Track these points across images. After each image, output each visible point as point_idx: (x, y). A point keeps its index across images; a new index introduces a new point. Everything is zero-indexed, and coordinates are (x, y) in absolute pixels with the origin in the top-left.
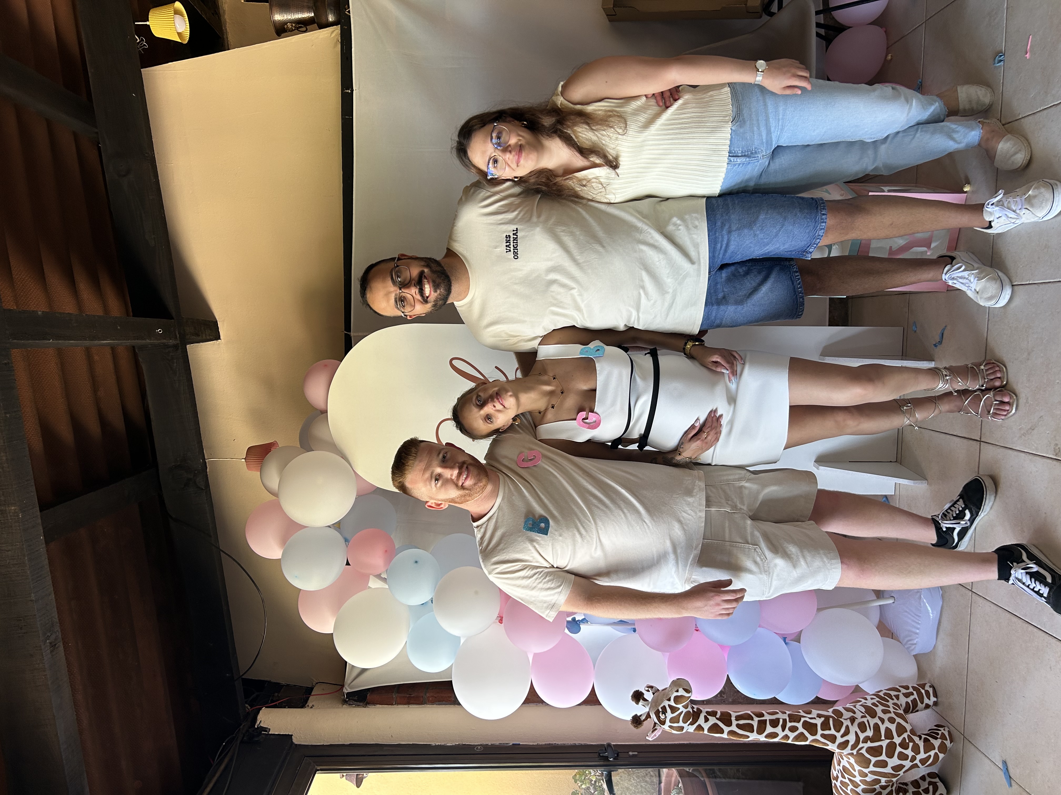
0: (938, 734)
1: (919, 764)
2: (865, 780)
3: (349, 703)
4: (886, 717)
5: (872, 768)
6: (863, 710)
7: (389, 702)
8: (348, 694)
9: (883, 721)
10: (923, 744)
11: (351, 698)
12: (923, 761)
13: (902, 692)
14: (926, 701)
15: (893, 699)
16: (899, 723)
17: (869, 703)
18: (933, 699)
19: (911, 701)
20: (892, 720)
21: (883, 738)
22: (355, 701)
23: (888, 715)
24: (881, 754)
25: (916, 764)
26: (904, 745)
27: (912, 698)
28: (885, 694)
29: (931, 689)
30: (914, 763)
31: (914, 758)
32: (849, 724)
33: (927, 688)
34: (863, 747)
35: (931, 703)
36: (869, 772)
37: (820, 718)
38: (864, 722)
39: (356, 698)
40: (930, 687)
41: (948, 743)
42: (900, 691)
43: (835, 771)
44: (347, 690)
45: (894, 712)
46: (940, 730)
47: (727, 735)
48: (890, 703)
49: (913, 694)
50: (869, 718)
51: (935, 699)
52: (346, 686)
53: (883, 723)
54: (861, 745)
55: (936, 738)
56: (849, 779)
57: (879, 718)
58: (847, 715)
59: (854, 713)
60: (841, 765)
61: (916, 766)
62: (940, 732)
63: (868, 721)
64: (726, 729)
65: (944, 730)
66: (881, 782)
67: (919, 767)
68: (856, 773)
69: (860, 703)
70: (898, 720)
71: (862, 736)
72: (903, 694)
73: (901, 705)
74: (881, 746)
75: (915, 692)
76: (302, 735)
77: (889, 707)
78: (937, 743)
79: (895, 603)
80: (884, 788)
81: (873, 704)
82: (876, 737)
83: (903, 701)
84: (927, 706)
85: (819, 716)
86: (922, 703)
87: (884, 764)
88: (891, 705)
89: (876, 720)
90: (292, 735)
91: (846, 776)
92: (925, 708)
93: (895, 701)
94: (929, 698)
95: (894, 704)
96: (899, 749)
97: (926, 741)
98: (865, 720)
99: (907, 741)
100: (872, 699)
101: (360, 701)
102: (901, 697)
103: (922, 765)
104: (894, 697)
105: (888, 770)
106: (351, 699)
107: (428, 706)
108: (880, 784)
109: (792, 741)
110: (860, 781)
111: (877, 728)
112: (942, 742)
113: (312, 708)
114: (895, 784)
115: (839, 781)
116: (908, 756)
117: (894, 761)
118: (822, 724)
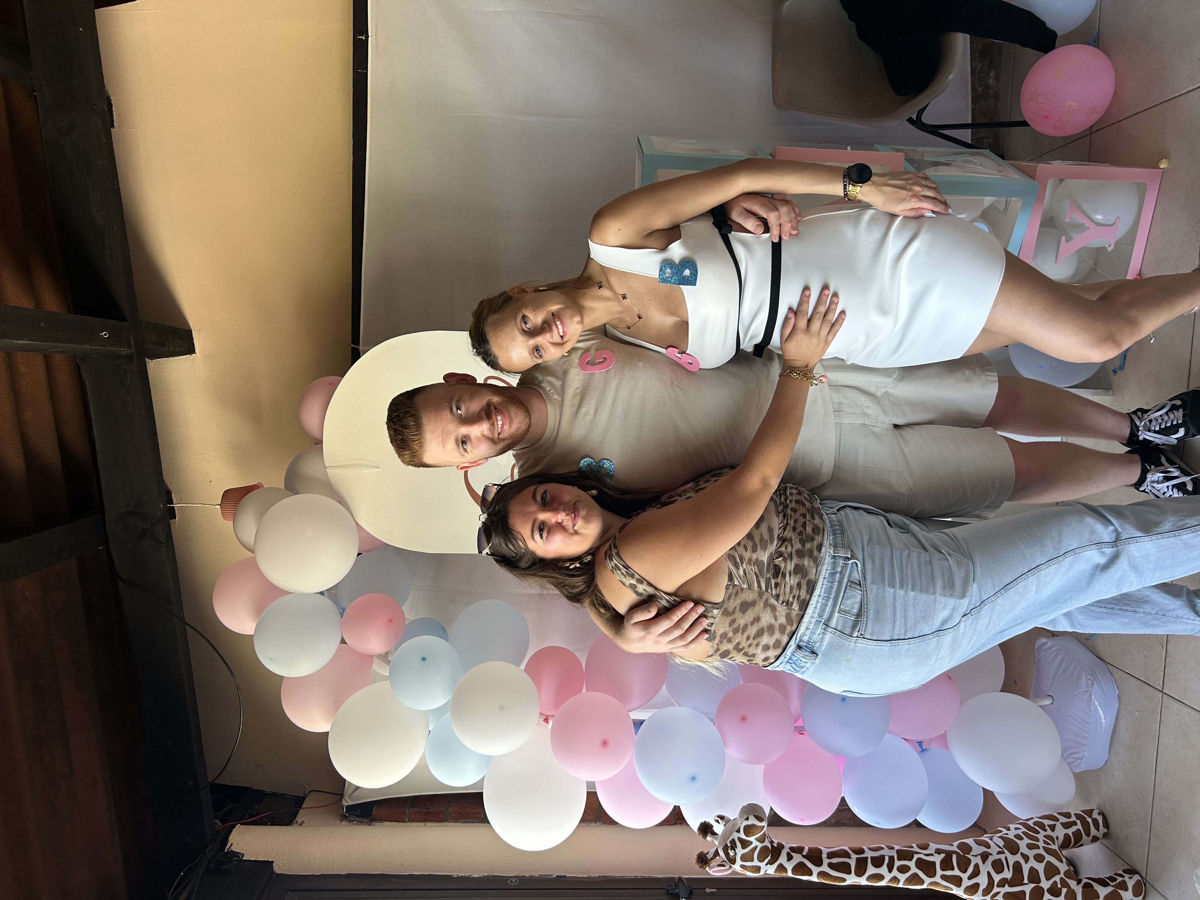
3: (349, 819)
4: (1031, 853)
6: (1001, 843)
7: (400, 819)
8: (348, 807)
9: (1026, 858)
11: (351, 812)
13: (1059, 821)
14: (1093, 832)
15: (1046, 830)
16: (1048, 862)
17: (1011, 835)
18: (1103, 830)
19: (1073, 833)
20: (1039, 858)
21: (1026, 881)
22: (357, 816)
23: (1036, 852)
26: (1054, 891)
27: (1074, 828)
28: (1035, 823)
29: (1101, 816)
32: (980, 862)
33: (1095, 815)
34: (999, 893)
35: (1100, 834)
37: (939, 854)
38: (1000, 859)
39: (358, 813)
40: (1099, 814)
42: (1057, 820)
44: (347, 802)
45: (1044, 847)
47: (817, 877)
48: (1041, 836)
49: (1075, 824)
50: (1007, 854)
51: (1105, 830)
52: (346, 797)
53: (1026, 862)
54: (996, 890)
57: (1022, 854)
58: (978, 850)
59: (988, 847)
63: (1006, 858)
64: (815, 870)
69: (999, 834)
72: (1061, 823)
73: (1057, 839)
74: (1023, 892)
75: (1078, 821)
76: (285, 862)
77: (1039, 841)
79: (1053, 705)
81: (1017, 836)
82: (1017, 880)
83: (1060, 832)
84: (1095, 839)
85: (938, 852)
86: (1088, 835)
89: (1018, 858)
90: (273, 862)
92: (1091, 842)
93: (1049, 832)
94: (1097, 828)
95: (1045, 836)
98: (1002, 857)
100: (1015, 829)
101: (364, 817)
102: (1059, 827)
104: (1047, 828)
106: (353, 814)
107: (450, 823)
109: (903, 885)
113: (300, 825)
118: (942, 862)
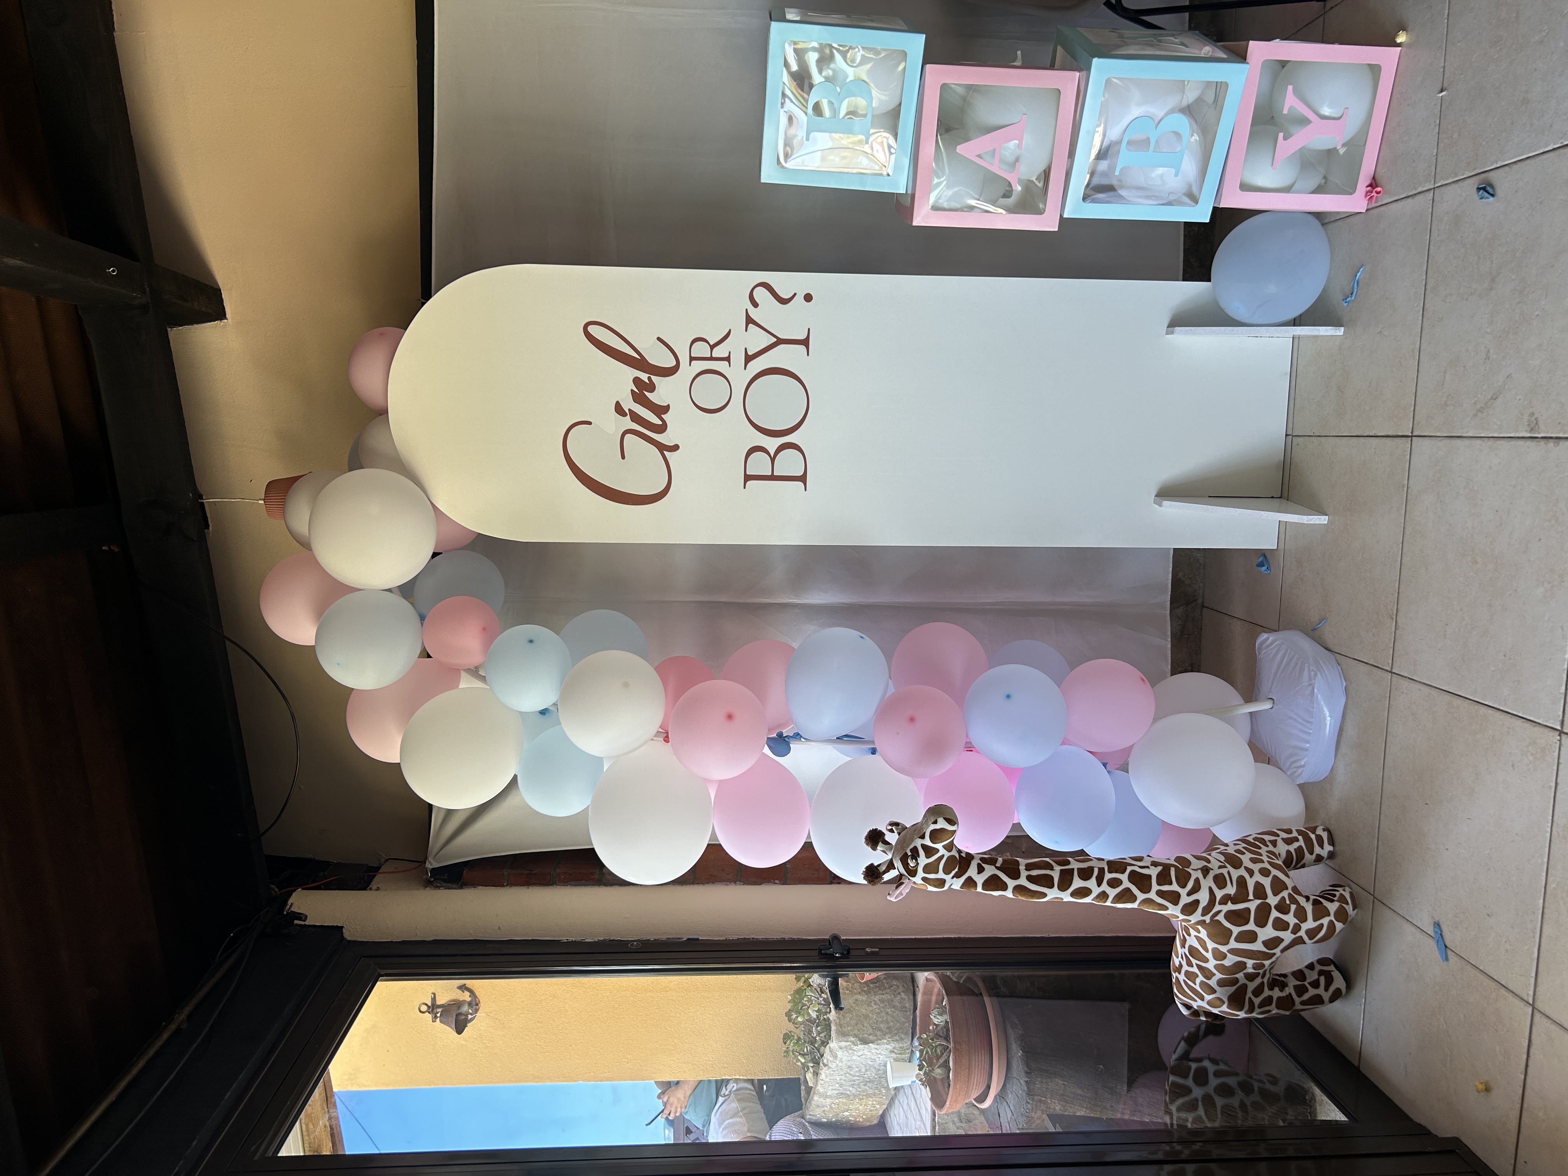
0: (1334, 896)
1: (1306, 938)
2: (1223, 965)
3: (435, 885)
4: (1256, 867)
5: (1233, 944)
6: (1222, 858)
7: (497, 883)
8: (433, 870)
9: (1251, 873)
10: (1311, 907)
11: (437, 877)
12: (1311, 933)
13: (1281, 837)
14: (1317, 850)
15: (1267, 846)
16: (1275, 877)
17: (1231, 850)
18: (1328, 848)
19: (1295, 849)
20: (1265, 872)
21: (1251, 897)
22: (445, 881)
23: (1261, 865)
24: (1247, 922)
25: (1301, 937)
26: (1282, 908)
27: (1296, 845)
28: (1255, 839)
29: (1326, 833)
30: (1298, 934)
31: (1297, 928)
32: (1201, 876)
33: (1319, 831)
34: (1220, 912)
35: (1324, 853)
36: (1228, 951)
37: (1156, 866)
38: (1222, 874)
39: (446, 877)
40: (1324, 830)
41: (1349, 908)
42: (1278, 836)
43: (1178, 958)
44: (431, 864)
45: (1268, 861)
46: (1338, 891)
47: (1013, 892)
48: (1264, 850)
49: (1297, 840)
50: (1230, 868)
51: (1331, 848)
52: (430, 859)
53: (1251, 876)
54: (1217, 908)
55: (1332, 901)
56: (1199, 967)
57: (1246, 869)
58: (1196, 864)
59: (1209, 861)
60: (1187, 946)
61: (1299, 941)
62: (1337, 894)
63: (1229, 873)
64: (1011, 883)
65: (1344, 890)
66: (1246, 967)
67: (1305, 943)
68: (1209, 955)
69: (1218, 851)
70: (1275, 872)
71: (1219, 894)
72: (1282, 839)
73: (1279, 854)
74: (1248, 910)
75: (1300, 838)
76: (359, 926)
77: (1261, 855)
78: (1333, 907)
79: (1274, 709)
80: (1250, 977)
81: (1238, 851)
82: (1241, 896)
83: (1282, 848)
84: (1319, 859)
85: (1155, 864)
86: (1311, 853)
87: (1251, 937)
88: (1264, 854)
89: (1242, 872)
90: (343, 927)
91: (1194, 961)
92: (1314, 861)
93: (1271, 848)
94: (1321, 845)
95: (1267, 852)
96: (1275, 914)
97: (1316, 903)
98: (1224, 871)
99: (1288, 902)
100: (1235, 845)
101: (453, 882)
102: (1280, 843)
103: (1310, 939)
104: (1268, 843)
105: (1258, 946)
106: (438, 879)
107: (558, 887)
108: (1245, 971)
109: (1112, 902)
110: (1216, 967)
111: (1242, 883)
112: (1341, 906)
113: (376, 890)
114: (1268, 971)
115: (1183, 972)
116: (1288, 924)
117: (1267, 932)
118: (1158, 876)
